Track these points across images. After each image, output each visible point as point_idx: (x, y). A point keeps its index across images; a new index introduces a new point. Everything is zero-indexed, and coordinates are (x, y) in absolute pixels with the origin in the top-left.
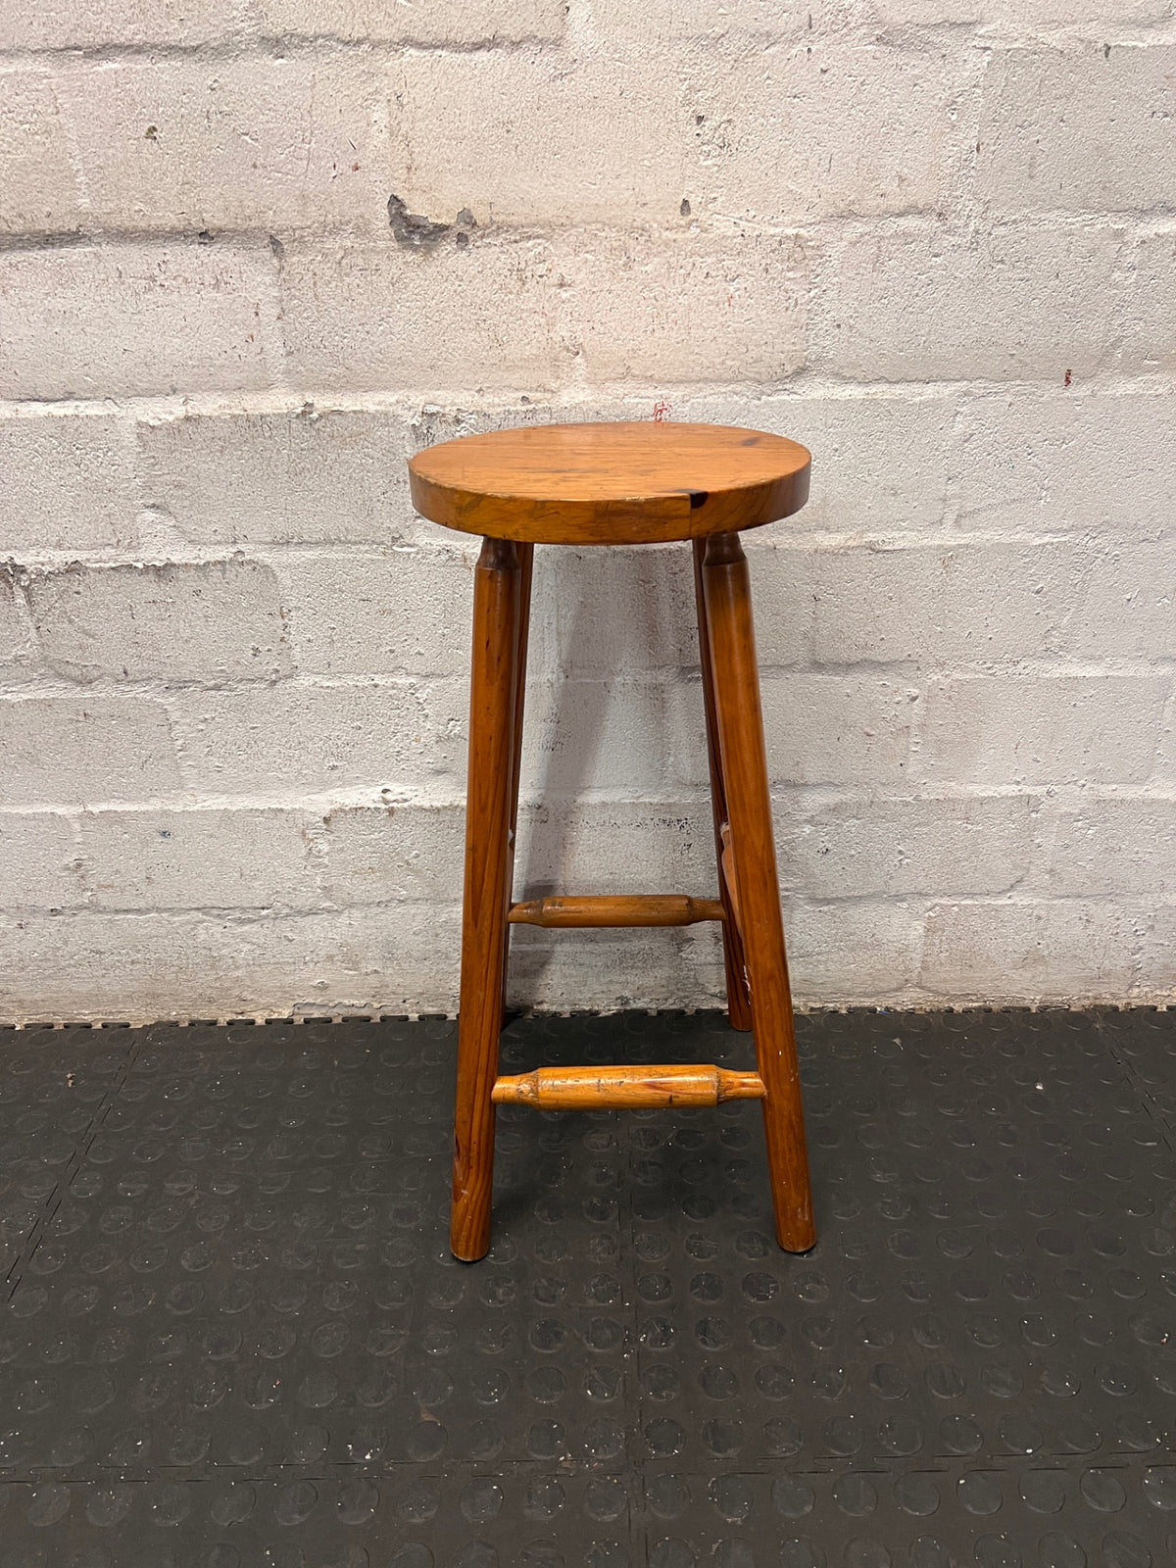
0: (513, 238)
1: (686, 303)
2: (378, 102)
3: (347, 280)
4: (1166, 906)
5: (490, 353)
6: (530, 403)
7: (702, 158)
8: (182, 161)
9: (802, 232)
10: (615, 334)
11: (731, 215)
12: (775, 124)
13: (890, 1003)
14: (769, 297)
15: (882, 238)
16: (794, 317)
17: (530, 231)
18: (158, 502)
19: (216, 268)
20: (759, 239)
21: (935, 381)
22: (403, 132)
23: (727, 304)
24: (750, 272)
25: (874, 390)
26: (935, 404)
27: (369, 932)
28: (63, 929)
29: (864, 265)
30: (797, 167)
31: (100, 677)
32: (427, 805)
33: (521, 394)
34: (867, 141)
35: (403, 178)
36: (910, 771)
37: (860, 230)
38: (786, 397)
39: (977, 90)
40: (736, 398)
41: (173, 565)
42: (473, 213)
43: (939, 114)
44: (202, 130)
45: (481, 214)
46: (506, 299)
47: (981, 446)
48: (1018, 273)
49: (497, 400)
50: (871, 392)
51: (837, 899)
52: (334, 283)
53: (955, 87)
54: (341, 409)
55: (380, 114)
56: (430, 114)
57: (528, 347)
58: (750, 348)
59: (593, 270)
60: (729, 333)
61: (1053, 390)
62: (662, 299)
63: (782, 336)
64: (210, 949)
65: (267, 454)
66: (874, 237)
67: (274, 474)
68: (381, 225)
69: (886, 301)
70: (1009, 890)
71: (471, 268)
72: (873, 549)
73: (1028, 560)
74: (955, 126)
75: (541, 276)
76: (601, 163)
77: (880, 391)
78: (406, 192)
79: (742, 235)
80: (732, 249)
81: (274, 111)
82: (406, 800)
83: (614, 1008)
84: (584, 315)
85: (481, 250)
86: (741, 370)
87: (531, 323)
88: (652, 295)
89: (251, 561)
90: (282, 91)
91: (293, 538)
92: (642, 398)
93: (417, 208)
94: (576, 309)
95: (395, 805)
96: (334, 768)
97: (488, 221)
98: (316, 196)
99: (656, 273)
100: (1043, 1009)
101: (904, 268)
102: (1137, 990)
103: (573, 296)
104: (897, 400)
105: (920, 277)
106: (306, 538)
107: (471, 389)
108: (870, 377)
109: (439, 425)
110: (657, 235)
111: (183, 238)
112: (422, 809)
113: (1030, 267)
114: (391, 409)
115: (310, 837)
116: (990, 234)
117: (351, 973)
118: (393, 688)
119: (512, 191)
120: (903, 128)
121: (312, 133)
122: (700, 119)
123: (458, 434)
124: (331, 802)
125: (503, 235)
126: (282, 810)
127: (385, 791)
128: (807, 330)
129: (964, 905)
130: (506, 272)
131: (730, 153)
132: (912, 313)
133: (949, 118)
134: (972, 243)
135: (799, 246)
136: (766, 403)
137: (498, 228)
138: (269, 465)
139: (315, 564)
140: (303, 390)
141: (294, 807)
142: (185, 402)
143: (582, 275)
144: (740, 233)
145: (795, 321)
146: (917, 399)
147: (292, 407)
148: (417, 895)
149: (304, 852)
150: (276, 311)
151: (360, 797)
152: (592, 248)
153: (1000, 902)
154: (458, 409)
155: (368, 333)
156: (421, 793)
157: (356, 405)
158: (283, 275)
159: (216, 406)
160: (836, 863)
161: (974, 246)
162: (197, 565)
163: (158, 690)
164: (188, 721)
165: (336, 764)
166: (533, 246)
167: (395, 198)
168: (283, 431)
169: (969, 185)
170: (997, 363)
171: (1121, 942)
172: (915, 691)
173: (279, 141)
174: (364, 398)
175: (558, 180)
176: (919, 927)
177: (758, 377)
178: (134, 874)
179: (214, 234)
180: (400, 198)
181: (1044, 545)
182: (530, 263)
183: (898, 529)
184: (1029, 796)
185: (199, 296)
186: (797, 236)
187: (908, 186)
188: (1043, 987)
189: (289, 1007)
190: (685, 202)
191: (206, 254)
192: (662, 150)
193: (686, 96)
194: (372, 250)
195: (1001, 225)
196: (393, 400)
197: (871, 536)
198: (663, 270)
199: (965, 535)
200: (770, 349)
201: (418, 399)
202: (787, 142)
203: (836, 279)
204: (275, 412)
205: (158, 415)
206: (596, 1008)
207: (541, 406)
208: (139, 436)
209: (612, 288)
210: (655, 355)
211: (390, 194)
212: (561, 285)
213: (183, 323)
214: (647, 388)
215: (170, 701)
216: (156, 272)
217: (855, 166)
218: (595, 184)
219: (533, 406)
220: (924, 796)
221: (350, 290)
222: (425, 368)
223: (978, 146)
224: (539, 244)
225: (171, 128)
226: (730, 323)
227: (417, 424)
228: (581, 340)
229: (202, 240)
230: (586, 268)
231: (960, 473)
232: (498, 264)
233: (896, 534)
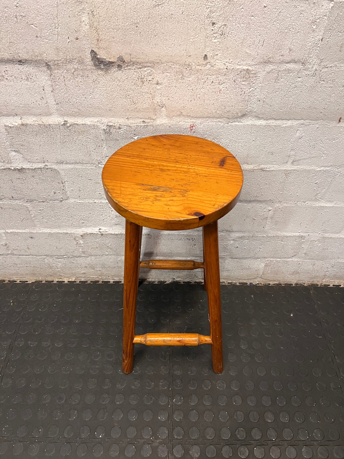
0: (139, 67)
1: (204, 91)
2: (84, 13)
3: (77, 79)
4: (338, 262)
5: (131, 106)
6: (145, 123)
7: (213, 39)
8: (8, 34)
9: (250, 68)
10: (177, 101)
11: (223, 60)
12: (243, 27)
13: (252, 282)
14: (234, 91)
15: (280, 71)
16: (243, 97)
17: (146, 65)
18: (16, 150)
19: (26, 73)
20: (233, 70)
21: (292, 120)
22: (95, 26)
23: (219, 92)
24: (228, 82)
25: (270, 122)
26: (291, 127)
27: (97, 261)
28: (4, 258)
29: (271, 80)
30: (250, 44)
31: (4, 198)
32: (113, 233)
33: (142, 120)
34: (279, 35)
35: (96, 44)
36: (266, 229)
37: (272, 68)
38: (237, 123)
39: (325, 17)
40: (220, 123)
41: (24, 169)
42: (123, 57)
43: (309, 26)
44: (14, 22)
45: (127, 58)
46: (137, 88)
47: (305, 140)
48: (329, 85)
49: (134, 122)
50: (268, 122)
51: (239, 258)
52: (72, 81)
53: (317, 16)
54: (77, 123)
55: (85, 18)
56: (105, 19)
57: (145, 105)
58: (226, 107)
59: (169, 79)
60: (219, 102)
61: (334, 124)
62: (195, 90)
63: (238, 104)
64: (49, 264)
65: (52, 136)
66: (276, 70)
67: (56, 143)
68: (88, 60)
69: (278, 93)
70: (291, 257)
71: (123, 77)
72: (262, 170)
73: (314, 174)
74: (314, 30)
75: (150, 81)
76: (173, 40)
77: (272, 122)
78: (97, 49)
79: (227, 68)
80: (222, 73)
81: (42, 16)
82: (106, 232)
83: (171, 281)
84: (166, 95)
85: (127, 71)
86: (222, 115)
87: (146, 97)
88: (191, 88)
89: (50, 168)
90: (45, 8)
91: (64, 162)
92: (186, 122)
93: (102, 55)
94: (163, 92)
95: (103, 233)
96: (83, 223)
97: (129, 61)
98: (62, 49)
99: (193, 81)
100: (296, 284)
101: (286, 82)
102: (325, 280)
103: (162, 88)
104: (277, 126)
105: (292, 85)
106: (68, 162)
107: (124, 118)
108: (269, 118)
109: (113, 129)
110: (194, 67)
111: (12, 62)
112: (112, 234)
113: (334, 83)
114: (95, 123)
115: (77, 240)
116: (321, 71)
117: (92, 270)
118: (101, 203)
119: (138, 50)
120: (294, 30)
121: (58, 25)
122: (214, 24)
123: (120, 132)
124: (83, 231)
125: (135, 66)
126: (68, 233)
127: (100, 229)
128: (247, 102)
129: (277, 260)
130: (136, 78)
131: (224, 37)
132: (287, 97)
133: (313, 27)
134: (314, 74)
135: (248, 73)
136: (230, 125)
137: (133, 63)
138: (53, 140)
139: (72, 169)
140: (63, 116)
141: (71, 232)
142: (21, 119)
143: (165, 81)
144: (226, 68)
145: (244, 99)
146: (285, 125)
147: (60, 122)
148: (111, 254)
149: (75, 243)
150: (51, 89)
151: (92, 230)
152: (169, 71)
153: (288, 260)
154: (120, 124)
155: (86, 98)
156: (111, 230)
157: (83, 122)
158: (52, 77)
159: (32, 121)
160: (240, 250)
161: (314, 75)
162: (32, 169)
163: (24, 202)
164: (35, 210)
165: (84, 222)
166: (147, 70)
167: (93, 51)
168: (58, 130)
169: (316, 53)
170: (315, 114)
171: (323, 270)
172: (270, 208)
173: (46, 28)
174: (85, 120)
175: (157, 46)
176: (263, 265)
177: (228, 117)
178: (23, 247)
179: (24, 61)
180: (95, 51)
181: (321, 171)
182: (145, 76)
183: (272, 165)
184: (302, 236)
185: (21, 83)
186: (248, 69)
187: (293, 52)
188: (297, 279)
189: (75, 277)
190: (206, 55)
191: (22, 68)
192: (198, 36)
193: (208, 14)
194: (85, 69)
195: (326, 68)
196: (96, 120)
197: (262, 166)
198: (196, 80)
199: (294, 167)
200: (233, 108)
201: (105, 120)
202: (247, 34)
203: (260, 85)
204: (54, 123)
205: (12, 123)
206: (165, 280)
207: (149, 124)
208: (6, 129)
209: (176, 86)
210: (191, 108)
211: (91, 49)
212: (157, 84)
213: (17, 92)
214: (188, 119)
215: (28, 205)
216: (4, 74)
217: (273, 44)
218: (171, 48)
219: (146, 124)
220: (270, 235)
221: (78, 83)
222: (107, 111)
223: (322, 39)
224: (149, 69)
225: (2, 21)
226: (219, 99)
227: (105, 129)
228: (164, 103)
229: (19, 63)
230: (167, 78)
231: (296, 148)
232: (133, 75)
233: (271, 166)
